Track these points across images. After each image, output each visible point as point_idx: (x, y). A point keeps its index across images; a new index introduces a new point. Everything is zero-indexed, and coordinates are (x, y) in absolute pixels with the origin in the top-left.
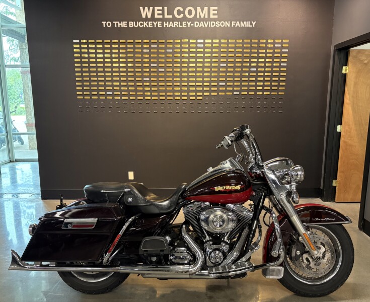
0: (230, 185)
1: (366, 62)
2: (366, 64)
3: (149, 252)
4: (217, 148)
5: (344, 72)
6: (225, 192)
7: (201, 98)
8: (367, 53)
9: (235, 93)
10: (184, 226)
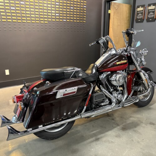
0: (123, 61)
1: (116, 8)
2: (116, 9)
3: (98, 102)
4: (90, 46)
5: (109, 12)
6: (121, 64)
7: (47, 22)
8: (117, 4)
9: (64, 20)
10: (101, 86)
